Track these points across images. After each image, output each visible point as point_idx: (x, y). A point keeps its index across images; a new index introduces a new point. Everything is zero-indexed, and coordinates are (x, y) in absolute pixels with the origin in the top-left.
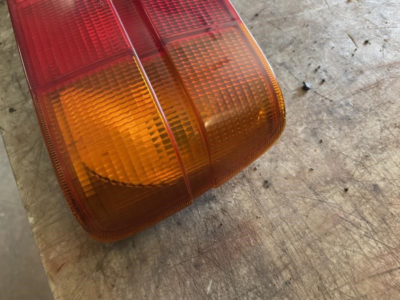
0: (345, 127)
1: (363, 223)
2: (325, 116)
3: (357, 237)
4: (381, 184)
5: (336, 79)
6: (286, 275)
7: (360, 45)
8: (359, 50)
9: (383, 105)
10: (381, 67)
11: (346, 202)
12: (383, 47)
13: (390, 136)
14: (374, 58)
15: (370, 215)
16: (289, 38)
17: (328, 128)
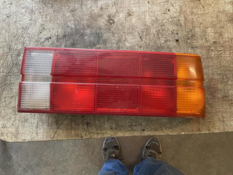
0: (195, 38)
1: (221, 52)
2: (189, 41)
3: (224, 55)
4: (214, 40)
5: (178, 29)
6: (225, 77)
7: (169, 13)
8: (171, 14)
9: (193, 22)
10: (180, 13)
11: (215, 52)
12: (173, 6)
13: (203, 28)
14: (175, 12)
15: (220, 48)
16: (155, 33)
17: (193, 42)
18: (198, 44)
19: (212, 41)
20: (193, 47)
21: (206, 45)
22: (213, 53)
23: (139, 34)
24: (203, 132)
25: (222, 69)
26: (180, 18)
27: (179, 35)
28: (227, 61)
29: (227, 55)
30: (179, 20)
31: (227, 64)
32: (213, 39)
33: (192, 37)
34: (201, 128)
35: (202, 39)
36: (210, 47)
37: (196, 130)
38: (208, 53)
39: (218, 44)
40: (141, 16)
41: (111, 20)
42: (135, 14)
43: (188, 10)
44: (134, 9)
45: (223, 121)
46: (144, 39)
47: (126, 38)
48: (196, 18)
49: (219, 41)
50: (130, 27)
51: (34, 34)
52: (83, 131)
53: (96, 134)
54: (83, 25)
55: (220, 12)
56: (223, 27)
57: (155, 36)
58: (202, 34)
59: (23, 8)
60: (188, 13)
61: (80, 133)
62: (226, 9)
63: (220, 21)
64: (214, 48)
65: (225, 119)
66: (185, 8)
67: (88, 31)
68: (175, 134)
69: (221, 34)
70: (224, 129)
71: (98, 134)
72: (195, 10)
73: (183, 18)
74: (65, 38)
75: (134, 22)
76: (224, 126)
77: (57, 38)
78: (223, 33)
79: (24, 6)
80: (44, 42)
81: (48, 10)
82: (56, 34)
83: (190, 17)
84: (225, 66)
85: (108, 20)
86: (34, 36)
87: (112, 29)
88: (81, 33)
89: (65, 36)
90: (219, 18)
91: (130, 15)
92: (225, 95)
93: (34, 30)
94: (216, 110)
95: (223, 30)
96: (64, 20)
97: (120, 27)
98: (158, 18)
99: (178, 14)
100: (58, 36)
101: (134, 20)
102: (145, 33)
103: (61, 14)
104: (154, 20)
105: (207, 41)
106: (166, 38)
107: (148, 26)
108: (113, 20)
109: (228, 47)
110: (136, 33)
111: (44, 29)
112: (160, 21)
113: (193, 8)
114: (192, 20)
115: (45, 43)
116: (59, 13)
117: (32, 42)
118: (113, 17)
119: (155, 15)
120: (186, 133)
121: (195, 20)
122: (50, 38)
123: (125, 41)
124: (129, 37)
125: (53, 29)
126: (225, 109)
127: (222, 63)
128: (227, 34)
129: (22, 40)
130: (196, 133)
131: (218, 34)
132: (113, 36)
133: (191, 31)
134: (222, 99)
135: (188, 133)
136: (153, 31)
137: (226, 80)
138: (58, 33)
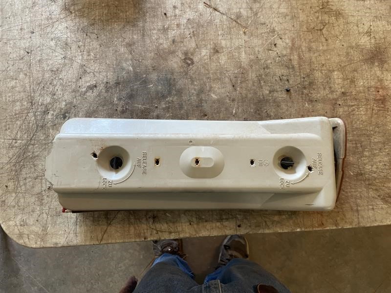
0: (314, 87)
1: (354, 107)
2: (305, 91)
3: (357, 113)
4: (343, 90)
5: (289, 73)
6: (359, 145)
7: (275, 49)
8: (278, 51)
9: (311, 63)
10: (292, 49)
11: (343, 108)
12: (281, 39)
13: (326, 72)
14: (285, 48)
15: (352, 102)
16: (256, 79)
17: (311, 93)
18: (319, 95)
19: (340, 91)
20: (312, 101)
21: (331, 98)
22: (341, 110)
23: (231, 80)
24: (328, 228)
25: (355, 133)
26: (292, 57)
27: (291, 82)
28: (362, 121)
29: (363, 113)
30: (290, 60)
31: (361, 126)
32: (341, 88)
33: (310, 85)
34: (324, 222)
35: (325, 89)
36: (336, 100)
37: (317, 226)
38: (334, 110)
39: (349, 95)
40: (234, 54)
41: (188, 60)
42: (224, 50)
43: (304, 44)
44: (223, 42)
45: (357, 211)
46: (238, 89)
47: (211, 87)
48: (316, 57)
49: (350, 91)
50: (217, 70)
51: (70, 80)
52: (147, 229)
53: (167, 233)
54: (146, 67)
55: (352, 47)
56: (355, 70)
57: (255, 84)
58: (325, 81)
59: (52, 40)
60: (304, 49)
61: (143, 232)
62: (360, 44)
63: (351, 61)
64: (343, 102)
65: (359, 208)
66: (299, 42)
67: (154, 76)
68: (286, 231)
69: (352, 81)
70: (359, 223)
71: (170, 233)
72: (314, 45)
73: (296, 57)
74: (119, 86)
75: (222, 62)
76: (358, 218)
77: (106, 87)
78: (356, 80)
79: (53, 36)
80: (86, 92)
81: (91, 43)
82: (105, 80)
83: (307, 55)
84: (360, 128)
85: (184, 59)
86: (70, 83)
87: (191, 73)
88: (143, 79)
89: (118, 84)
90: (350, 57)
91: (217, 52)
92: (359, 172)
93: (69, 74)
94: (346, 195)
95: (356, 75)
96: (117, 59)
97: (203, 70)
98: (260, 56)
99: (288, 50)
100: (107, 83)
101: (223, 59)
102: (239, 79)
103: (111, 49)
104: (253, 60)
105: (332, 92)
106: (271, 86)
107: (244, 69)
108: (192, 59)
109: (363, 100)
110: (227, 79)
111: (85, 72)
112: (263, 61)
113: (311, 42)
114: (310, 60)
115: (88, 94)
116: (109, 47)
117: (67, 93)
118: (192, 54)
119: (255, 52)
120: (303, 229)
121: (314, 59)
122: (96, 86)
123: (210, 91)
124: (216, 86)
125: (100, 72)
126: (360, 192)
127: (355, 124)
128: (362, 81)
129: (51, 90)
130: (317, 229)
131: (349, 81)
132: (192, 83)
133: (308, 76)
134: (355, 178)
135: (306, 230)
136: (252, 75)
137: (360, 149)
138: (107, 78)
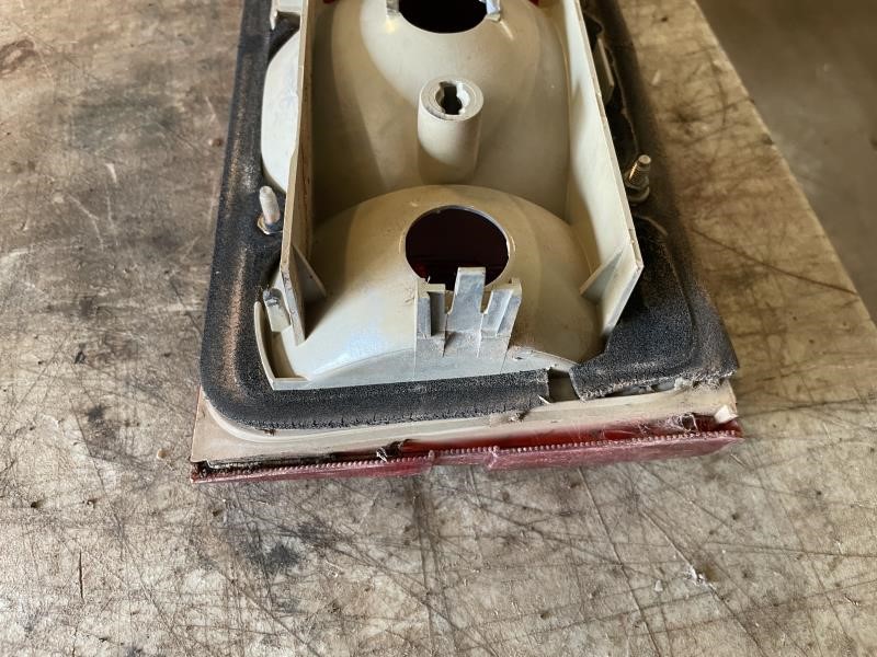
52: (733, 137)
61: (749, 150)
74: (104, 299)
89: (89, 308)
100: (80, 358)
122: (96, 414)
138: (54, 360)
